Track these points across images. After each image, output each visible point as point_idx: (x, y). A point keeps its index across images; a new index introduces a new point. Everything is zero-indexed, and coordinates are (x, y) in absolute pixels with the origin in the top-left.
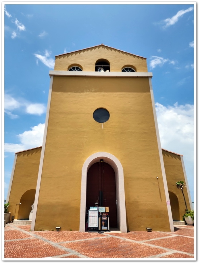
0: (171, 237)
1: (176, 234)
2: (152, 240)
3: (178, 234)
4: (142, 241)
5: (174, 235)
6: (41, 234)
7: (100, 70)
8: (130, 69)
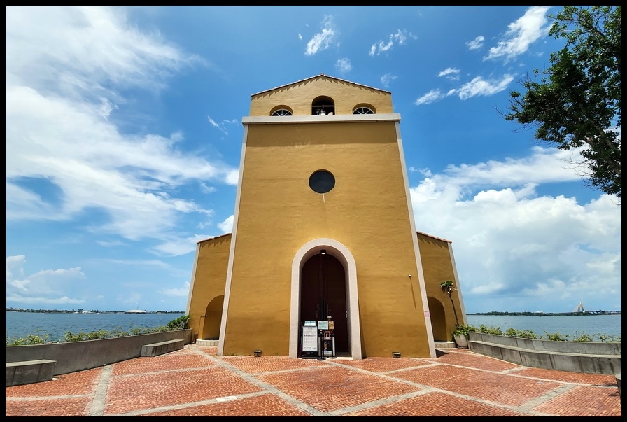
0: (429, 365)
1: (438, 361)
2: (399, 370)
3: (442, 361)
4: (382, 373)
5: (435, 363)
6: (231, 361)
7: (320, 113)
8: (366, 111)
